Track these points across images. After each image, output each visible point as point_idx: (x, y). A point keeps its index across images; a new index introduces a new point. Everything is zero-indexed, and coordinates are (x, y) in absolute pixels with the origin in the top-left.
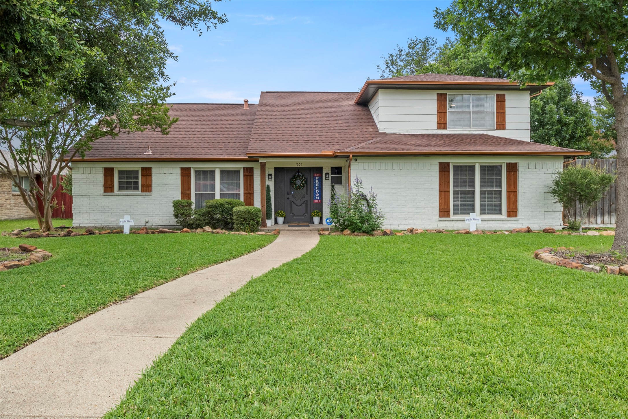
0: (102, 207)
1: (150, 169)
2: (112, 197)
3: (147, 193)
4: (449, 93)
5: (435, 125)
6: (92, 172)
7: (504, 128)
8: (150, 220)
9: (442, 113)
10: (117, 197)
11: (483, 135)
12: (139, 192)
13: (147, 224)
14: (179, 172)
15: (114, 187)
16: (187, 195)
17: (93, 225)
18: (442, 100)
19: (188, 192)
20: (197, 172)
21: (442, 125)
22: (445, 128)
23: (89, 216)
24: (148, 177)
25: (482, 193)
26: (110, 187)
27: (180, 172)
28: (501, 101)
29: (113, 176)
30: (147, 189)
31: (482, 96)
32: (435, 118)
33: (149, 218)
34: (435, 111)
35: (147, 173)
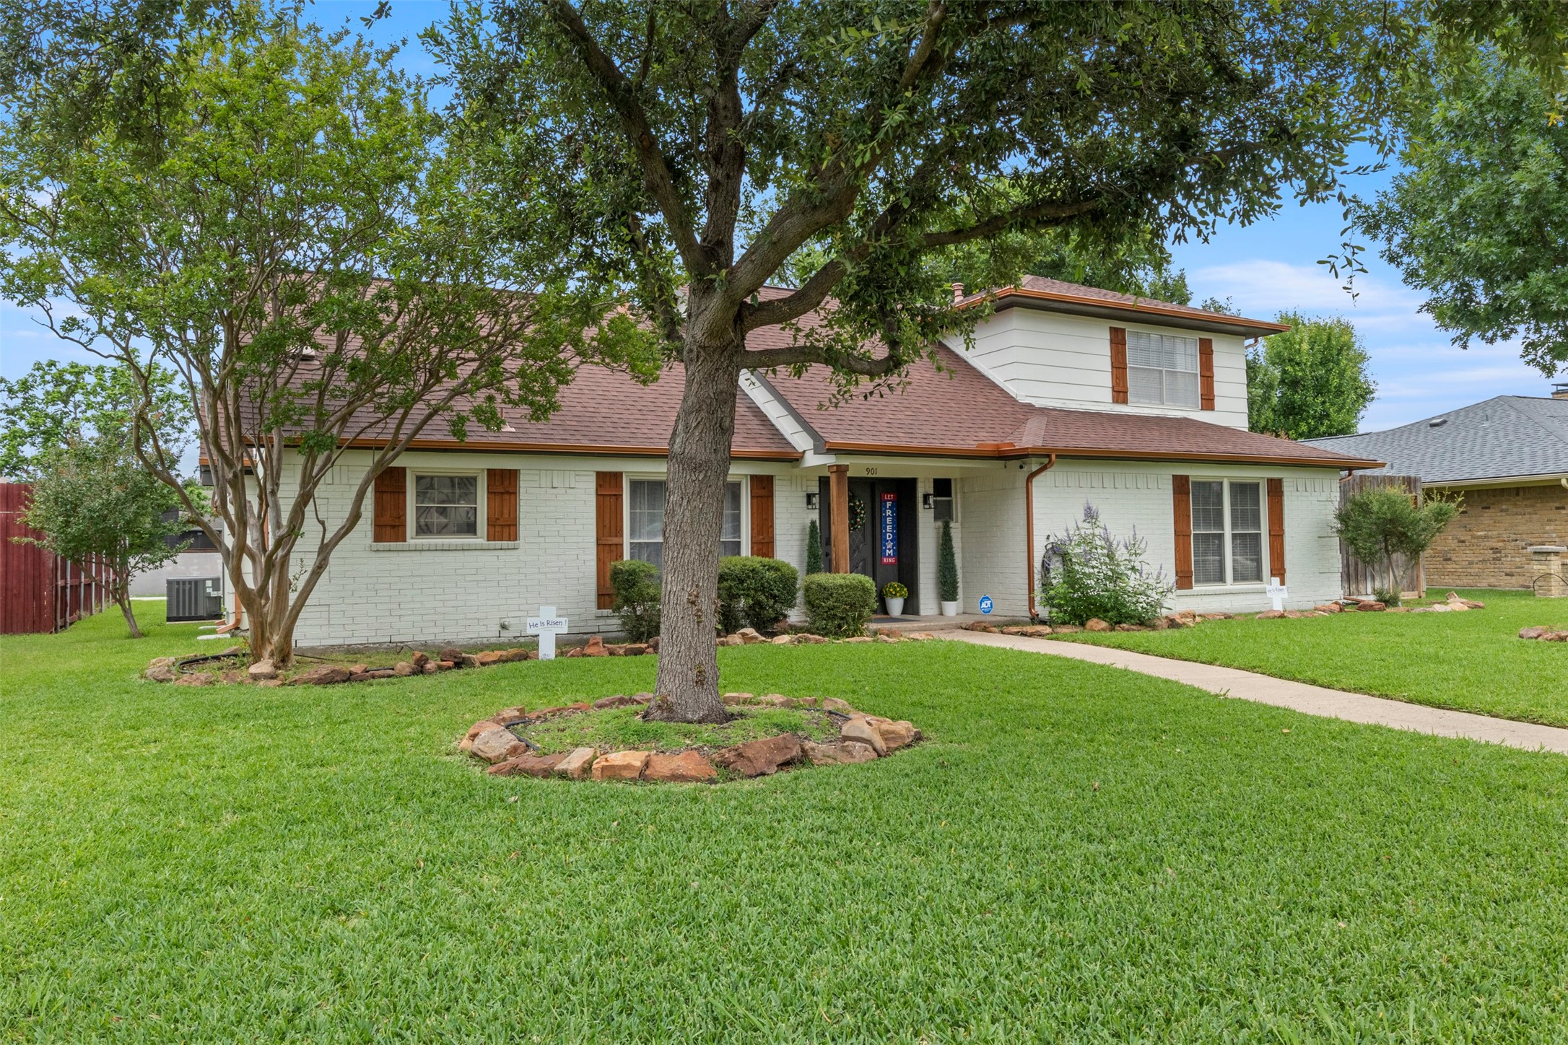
0: (370, 587)
1: (512, 475)
2: (401, 554)
3: (505, 544)
4: (1129, 328)
5: (1107, 395)
6: (337, 481)
7: (1212, 409)
8: (513, 621)
9: (1119, 367)
10: (416, 556)
11: (1186, 419)
12: (480, 540)
13: (504, 633)
14: (590, 484)
15: (404, 526)
16: (614, 548)
17: (340, 642)
18: (1118, 340)
19: (615, 540)
20: (636, 485)
21: (1120, 394)
22: (1125, 402)
23: (325, 615)
24: (506, 497)
25: (1234, 536)
26: (393, 527)
27: (593, 485)
28: (1206, 352)
29: (405, 493)
30: (506, 530)
31: (1178, 341)
32: (1107, 379)
33: (511, 614)
34: (1106, 363)
35: (504, 484)
